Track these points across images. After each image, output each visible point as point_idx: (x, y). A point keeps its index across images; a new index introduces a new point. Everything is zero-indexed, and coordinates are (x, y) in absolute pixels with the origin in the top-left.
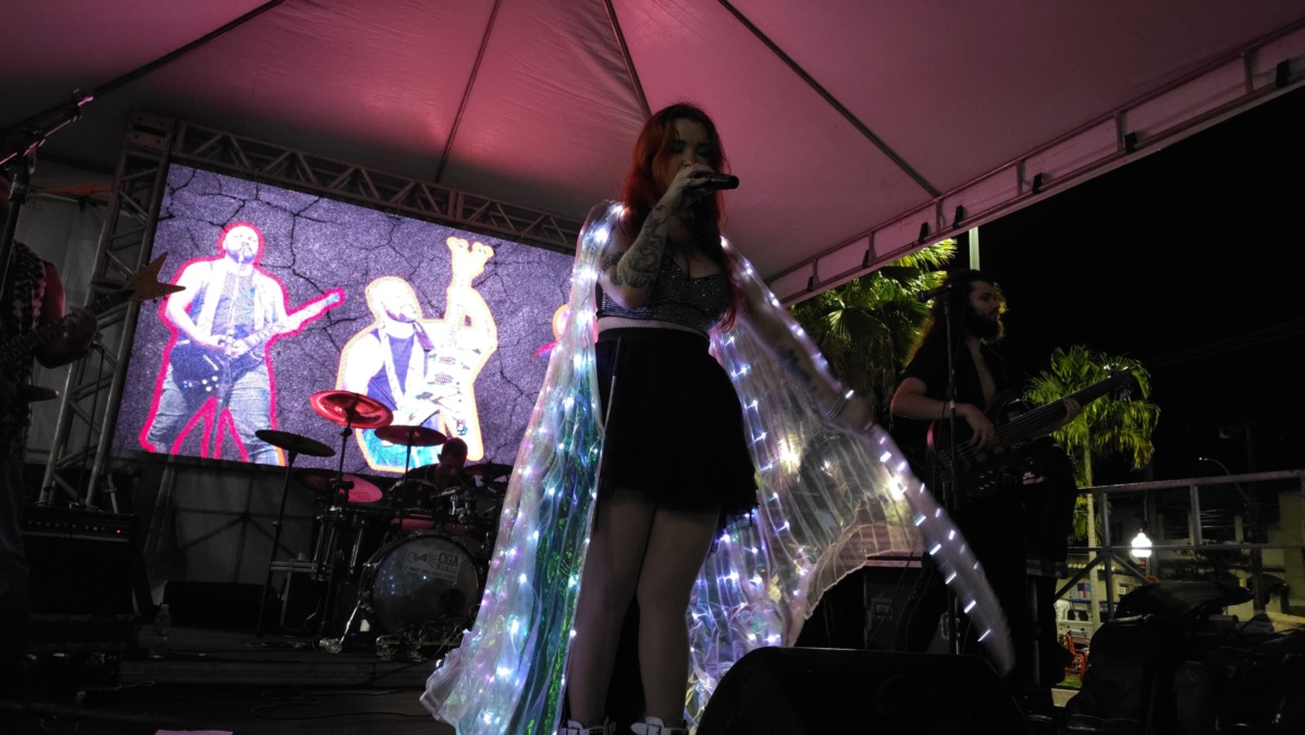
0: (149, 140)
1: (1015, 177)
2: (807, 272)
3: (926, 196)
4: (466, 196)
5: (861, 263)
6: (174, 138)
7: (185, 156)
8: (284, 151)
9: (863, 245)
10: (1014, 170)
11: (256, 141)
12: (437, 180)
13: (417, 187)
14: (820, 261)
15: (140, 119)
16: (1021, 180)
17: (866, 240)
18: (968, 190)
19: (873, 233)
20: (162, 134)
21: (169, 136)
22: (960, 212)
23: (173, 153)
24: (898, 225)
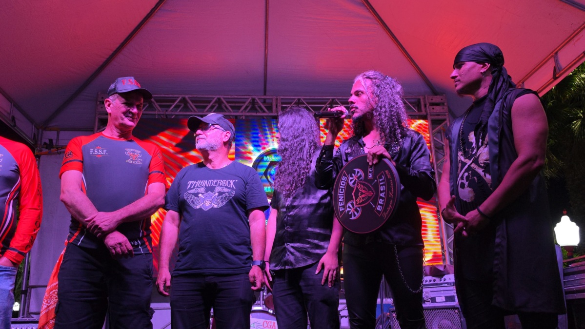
4: (282, 99)
5: (552, 77)
8: (178, 98)
9: (551, 65)
11: (163, 96)
12: (265, 94)
13: (253, 100)
17: (552, 60)
19: (556, 53)
24: (572, 42)
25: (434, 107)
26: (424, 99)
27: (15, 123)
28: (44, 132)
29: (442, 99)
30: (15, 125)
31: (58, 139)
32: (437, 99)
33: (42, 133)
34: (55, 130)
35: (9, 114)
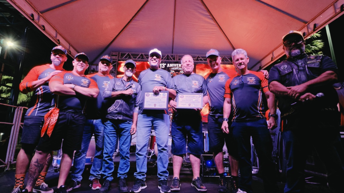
0: (114, 57)
1: (333, 8)
2: (271, 56)
3: (303, 24)
6: (119, 56)
7: (121, 59)
8: (140, 54)
10: (332, 7)
11: (134, 53)
12: (172, 53)
13: (168, 55)
14: (274, 52)
15: (112, 53)
16: (335, 9)
18: (317, 18)
20: (117, 55)
21: (118, 56)
22: (315, 25)
23: (119, 59)
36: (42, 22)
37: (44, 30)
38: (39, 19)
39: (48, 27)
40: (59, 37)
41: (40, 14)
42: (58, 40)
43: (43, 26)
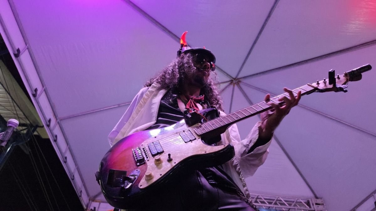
25: (318, 206)
26: (311, 200)
27: (81, 194)
28: (92, 202)
29: (322, 201)
30: (81, 196)
31: (99, 208)
32: (319, 201)
33: (91, 203)
34: (99, 202)
35: (80, 189)
36: (57, 131)
37: (55, 141)
38: (55, 127)
39: (61, 139)
40: (68, 155)
41: (58, 120)
42: (66, 158)
43: (56, 136)
